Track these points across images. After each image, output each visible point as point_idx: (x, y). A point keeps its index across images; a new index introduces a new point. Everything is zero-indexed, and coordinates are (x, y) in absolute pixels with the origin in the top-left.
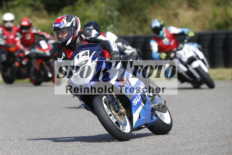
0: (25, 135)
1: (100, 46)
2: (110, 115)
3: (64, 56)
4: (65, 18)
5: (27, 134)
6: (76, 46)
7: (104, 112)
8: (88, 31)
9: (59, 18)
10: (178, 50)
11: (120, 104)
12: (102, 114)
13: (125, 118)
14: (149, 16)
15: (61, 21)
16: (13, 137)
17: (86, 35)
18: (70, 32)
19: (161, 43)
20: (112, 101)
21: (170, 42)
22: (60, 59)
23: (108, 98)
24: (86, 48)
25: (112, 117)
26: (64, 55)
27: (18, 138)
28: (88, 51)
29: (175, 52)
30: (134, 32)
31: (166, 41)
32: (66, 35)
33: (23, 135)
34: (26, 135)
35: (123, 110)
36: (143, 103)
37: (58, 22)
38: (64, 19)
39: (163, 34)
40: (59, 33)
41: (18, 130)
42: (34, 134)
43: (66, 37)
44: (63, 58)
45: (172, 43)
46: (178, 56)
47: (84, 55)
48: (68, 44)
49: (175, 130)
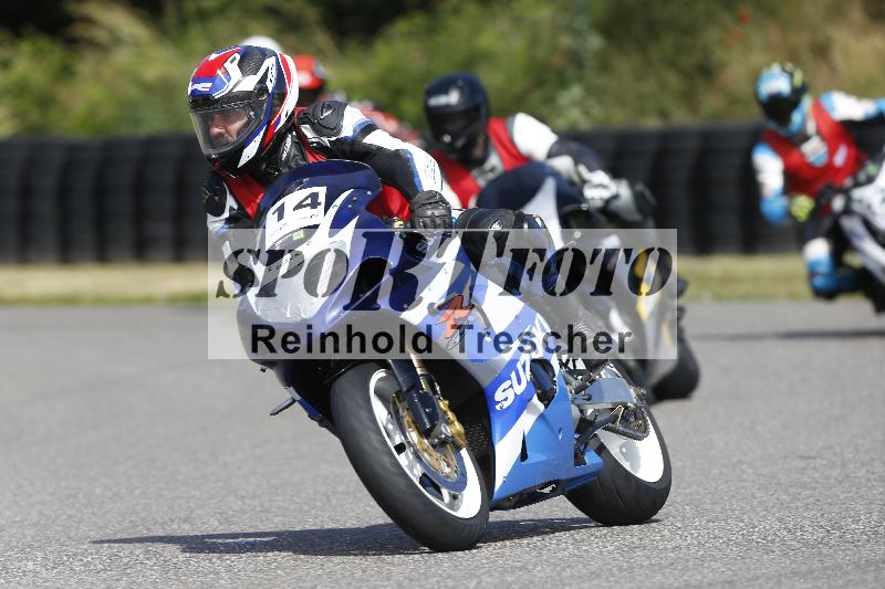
0: (244, 503)
1: (370, 171)
2: (400, 448)
3: (231, 209)
4: (235, 58)
5: (254, 498)
6: (279, 171)
7: (373, 436)
8: (325, 114)
9: (213, 57)
10: (858, 185)
11: (443, 405)
12: (366, 447)
13: (460, 460)
14: (719, 54)
15: (219, 72)
16: (200, 512)
17: (320, 129)
18: (252, 113)
19: (794, 158)
20: (409, 390)
21: (832, 152)
22: (217, 219)
23: (395, 376)
24: (316, 178)
25: (407, 457)
26: (231, 202)
27: (221, 514)
28: (322, 191)
29: (846, 192)
30: (663, 114)
31: (814, 150)
32: (238, 125)
33: (240, 503)
34: (247, 501)
35: (453, 428)
36: (540, 399)
37: (208, 72)
38: (232, 62)
39: (804, 123)
40: (213, 119)
41: (221, 484)
42: (279, 498)
43: (238, 133)
44: (226, 215)
45: (840, 158)
46: (856, 207)
47: (305, 206)
48: (244, 160)
49: (815, 488)
